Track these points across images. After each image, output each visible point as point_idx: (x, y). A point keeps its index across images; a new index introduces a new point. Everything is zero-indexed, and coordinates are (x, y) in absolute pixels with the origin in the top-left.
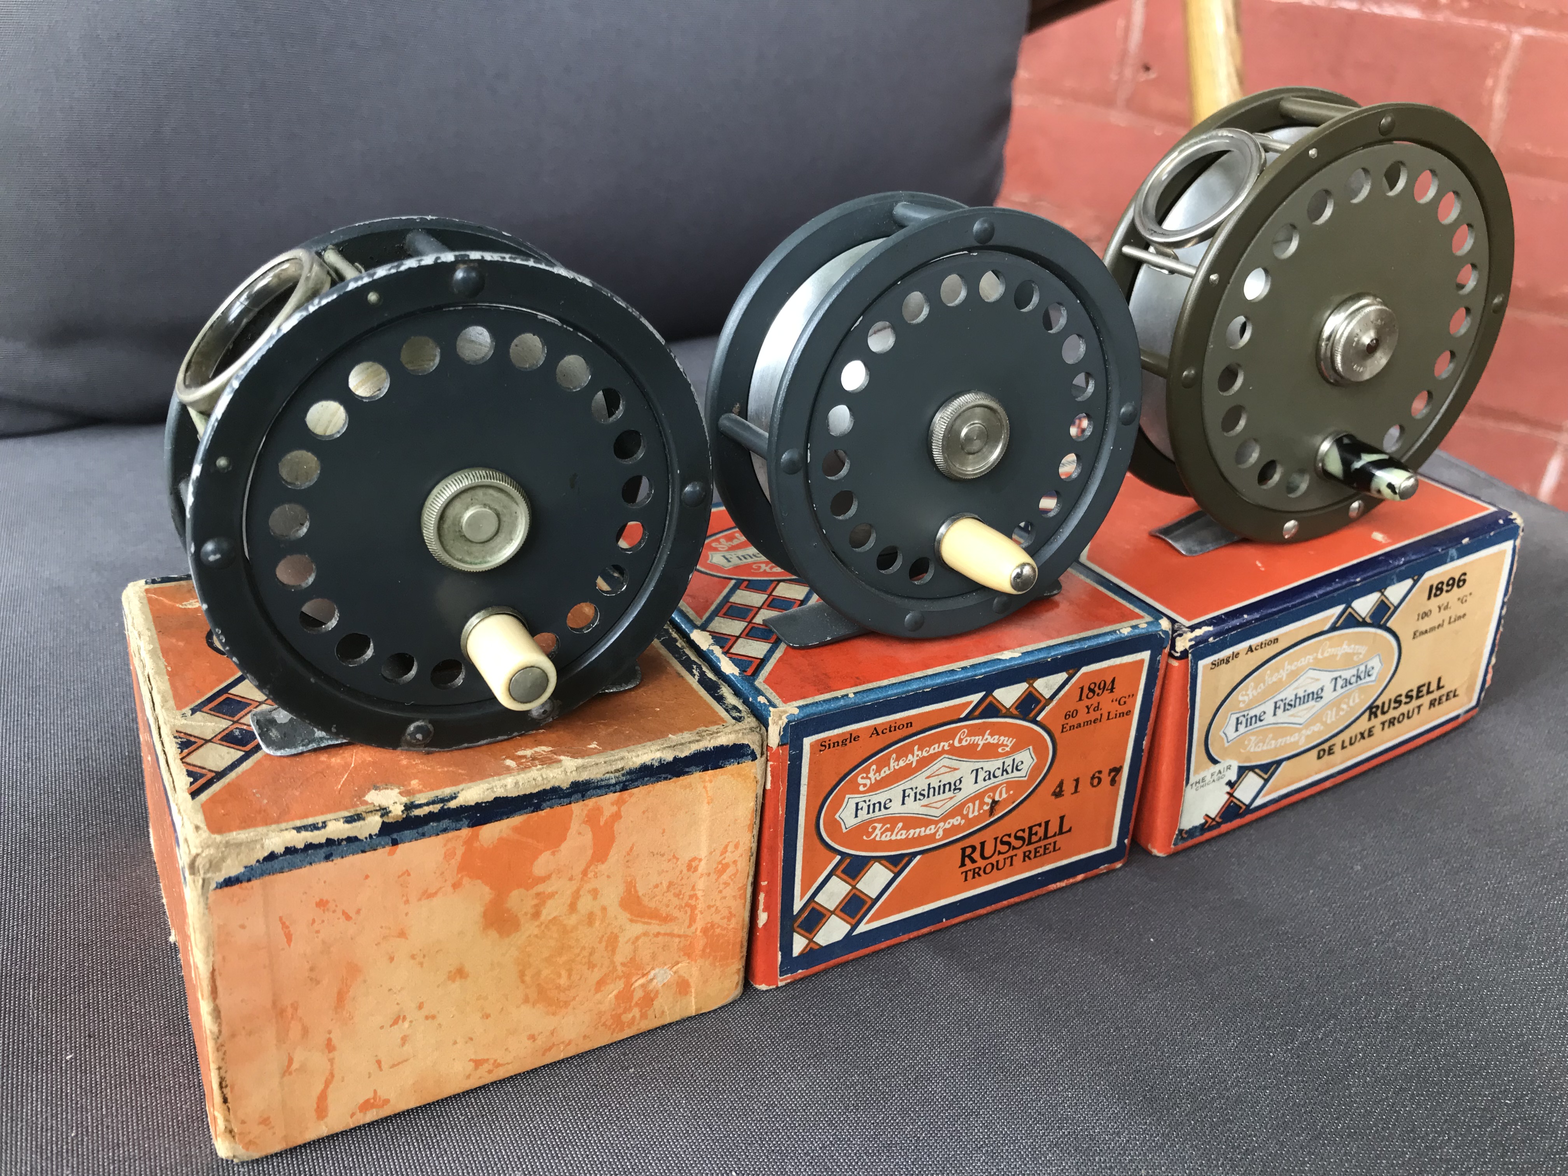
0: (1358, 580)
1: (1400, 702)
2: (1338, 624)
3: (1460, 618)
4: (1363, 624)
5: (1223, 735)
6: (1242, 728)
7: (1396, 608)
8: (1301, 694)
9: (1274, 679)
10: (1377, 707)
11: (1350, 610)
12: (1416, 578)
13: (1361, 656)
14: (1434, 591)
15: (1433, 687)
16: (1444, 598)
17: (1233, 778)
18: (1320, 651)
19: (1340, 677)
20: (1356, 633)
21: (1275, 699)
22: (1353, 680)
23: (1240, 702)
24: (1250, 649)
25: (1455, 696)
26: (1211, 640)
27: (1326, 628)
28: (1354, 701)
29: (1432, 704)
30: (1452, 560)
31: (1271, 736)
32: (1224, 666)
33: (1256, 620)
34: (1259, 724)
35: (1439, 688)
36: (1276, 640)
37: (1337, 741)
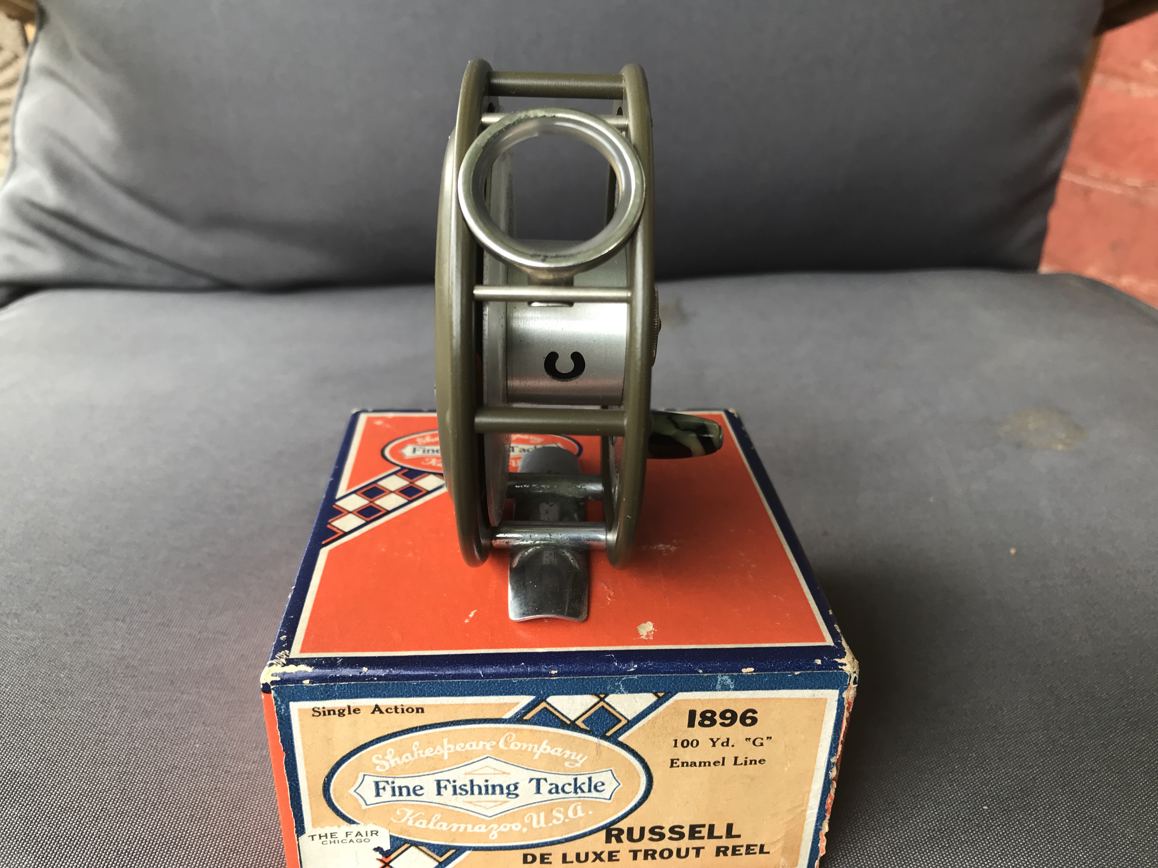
0: (553, 672)
1: (662, 836)
2: (527, 717)
3: (753, 762)
4: (573, 726)
5: (355, 794)
6: (386, 795)
7: (630, 724)
8: (479, 781)
9: (428, 753)
10: (621, 831)
11: (543, 705)
12: (661, 694)
13: (578, 765)
14: (698, 719)
15: (720, 830)
16: (717, 731)
17: (387, 847)
18: (502, 741)
19: (546, 780)
20: (562, 735)
21: (438, 777)
22: (567, 788)
23: (376, 765)
24: (377, 708)
25: (761, 851)
26: (306, 682)
27: (508, 716)
28: (575, 814)
29: (720, 851)
30: (725, 688)
31: (439, 816)
32: (336, 717)
33: (380, 678)
34: (413, 797)
35: (729, 834)
36: (420, 710)
37: (556, 852)
